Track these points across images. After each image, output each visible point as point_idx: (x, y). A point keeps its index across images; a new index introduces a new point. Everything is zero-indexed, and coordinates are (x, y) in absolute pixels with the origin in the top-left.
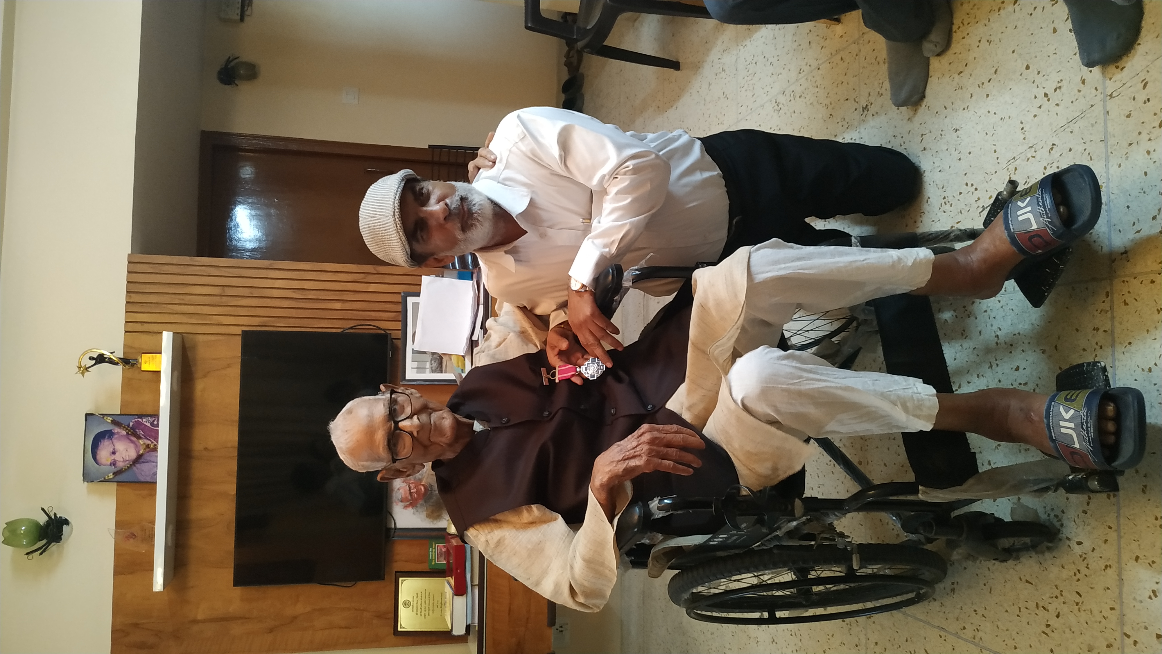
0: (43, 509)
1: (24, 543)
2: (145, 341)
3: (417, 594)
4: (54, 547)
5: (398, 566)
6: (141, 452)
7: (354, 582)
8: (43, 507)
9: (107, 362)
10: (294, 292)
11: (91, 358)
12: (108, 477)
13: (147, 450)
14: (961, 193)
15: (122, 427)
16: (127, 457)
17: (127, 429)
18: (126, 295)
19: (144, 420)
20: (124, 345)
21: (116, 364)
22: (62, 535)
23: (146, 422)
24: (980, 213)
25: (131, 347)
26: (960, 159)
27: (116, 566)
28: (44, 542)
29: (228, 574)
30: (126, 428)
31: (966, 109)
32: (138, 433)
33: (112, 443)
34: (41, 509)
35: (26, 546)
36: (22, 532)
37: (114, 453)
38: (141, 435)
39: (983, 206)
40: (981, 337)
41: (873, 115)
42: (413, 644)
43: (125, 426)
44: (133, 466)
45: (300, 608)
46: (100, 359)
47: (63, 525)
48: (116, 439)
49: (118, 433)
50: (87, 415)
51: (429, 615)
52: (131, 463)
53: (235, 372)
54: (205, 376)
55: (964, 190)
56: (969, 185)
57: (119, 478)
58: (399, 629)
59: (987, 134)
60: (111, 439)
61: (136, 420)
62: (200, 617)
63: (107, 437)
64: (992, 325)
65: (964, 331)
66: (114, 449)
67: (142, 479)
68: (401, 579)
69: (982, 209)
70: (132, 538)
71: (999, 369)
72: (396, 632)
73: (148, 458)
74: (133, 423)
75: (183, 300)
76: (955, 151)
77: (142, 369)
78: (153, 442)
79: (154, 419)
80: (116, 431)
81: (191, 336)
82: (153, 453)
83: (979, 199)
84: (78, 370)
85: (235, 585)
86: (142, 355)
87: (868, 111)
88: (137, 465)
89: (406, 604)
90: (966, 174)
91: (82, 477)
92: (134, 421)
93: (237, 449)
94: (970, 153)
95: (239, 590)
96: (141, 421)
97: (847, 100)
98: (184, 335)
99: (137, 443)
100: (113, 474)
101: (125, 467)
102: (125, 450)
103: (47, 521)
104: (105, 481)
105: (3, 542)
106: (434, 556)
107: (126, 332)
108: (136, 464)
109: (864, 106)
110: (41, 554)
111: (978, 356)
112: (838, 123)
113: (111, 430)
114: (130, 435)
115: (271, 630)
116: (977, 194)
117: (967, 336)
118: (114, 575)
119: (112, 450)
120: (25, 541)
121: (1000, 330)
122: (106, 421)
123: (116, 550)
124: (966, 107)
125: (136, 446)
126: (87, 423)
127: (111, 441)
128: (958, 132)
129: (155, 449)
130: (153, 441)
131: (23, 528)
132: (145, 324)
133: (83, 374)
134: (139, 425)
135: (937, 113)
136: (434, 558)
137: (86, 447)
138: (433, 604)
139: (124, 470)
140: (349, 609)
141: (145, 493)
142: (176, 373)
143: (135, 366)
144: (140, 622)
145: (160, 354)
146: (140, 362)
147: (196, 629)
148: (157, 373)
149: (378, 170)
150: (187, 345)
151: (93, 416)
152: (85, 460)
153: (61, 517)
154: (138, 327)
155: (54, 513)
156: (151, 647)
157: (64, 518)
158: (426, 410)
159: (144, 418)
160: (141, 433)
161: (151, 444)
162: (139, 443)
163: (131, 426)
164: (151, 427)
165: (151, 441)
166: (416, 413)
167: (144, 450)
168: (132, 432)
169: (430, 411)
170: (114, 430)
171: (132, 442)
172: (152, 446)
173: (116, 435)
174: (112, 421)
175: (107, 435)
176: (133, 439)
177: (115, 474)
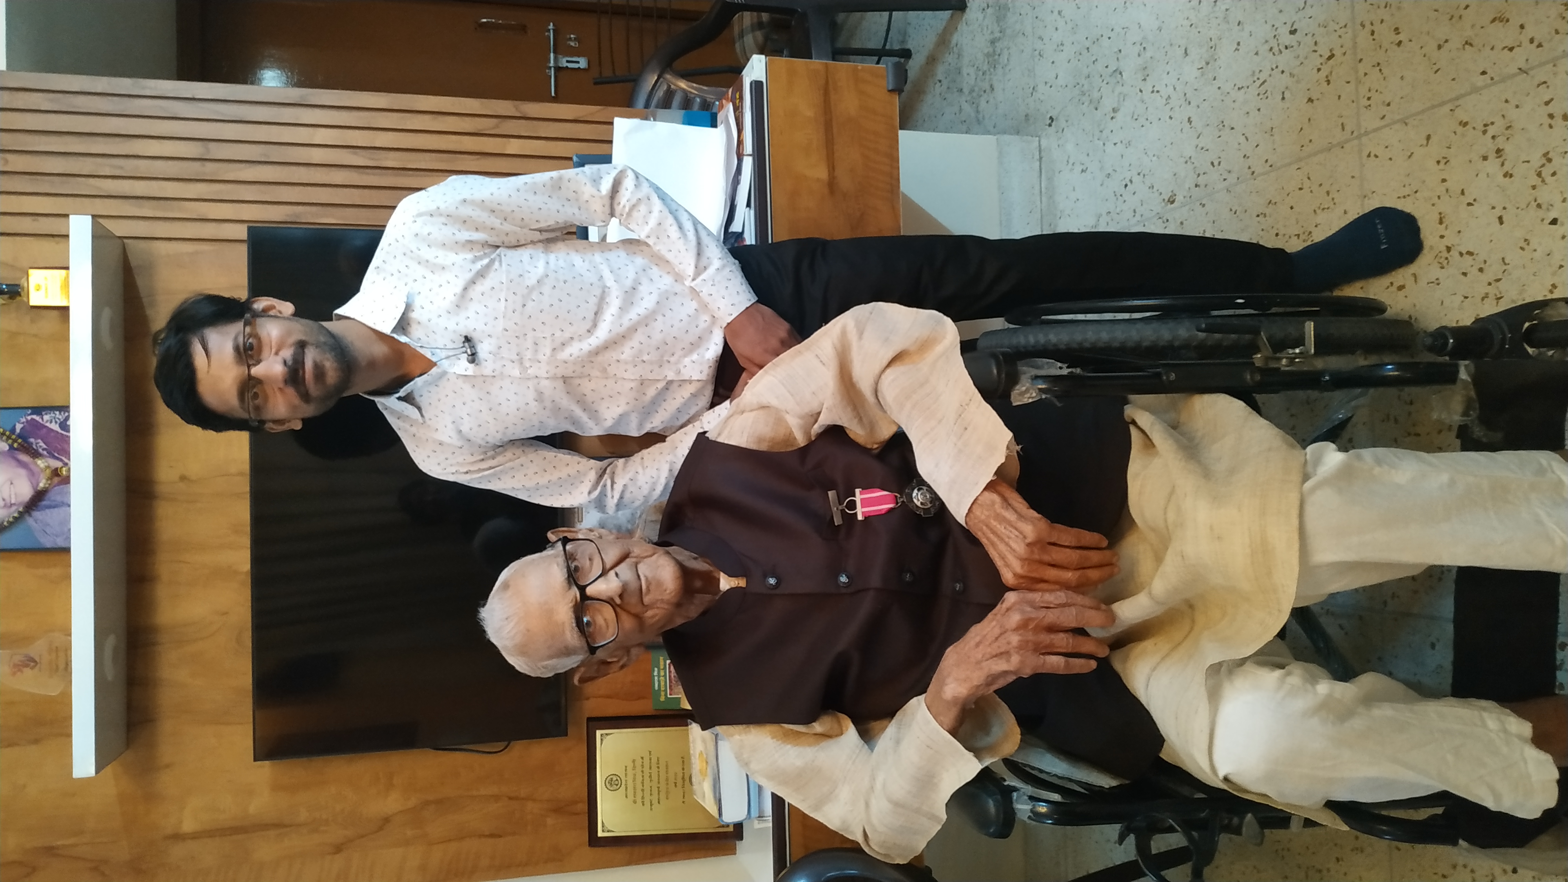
2: (42, 253)
3: (634, 761)
5: (592, 708)
6: (41, 485)
7: (506, 743)
10: (355, 154)
13: (56, 480)
19: (46, 417)
23: (51, 422)
25: (14, 268)
29: (242, 736)
30: (9, 435)
32: (34, 447)
38: (40, 450)
42: (629, 863)
43: (5, 431)
44: (25, 516)
45: (393, 802)
51: (660, 803)
52: (21, 509)
58: (600, 834)
61: (29, 418)
62: (188, 826)
67: (47, 543)
70: (27, 666)
72: (594, 841)
73: (59, 498)
74: (22, 426)
75: (121, 168)
77: (32, 303)
78: (62, 464)
79: (64, 415)
81: (142, 244)
82: (65, 487)
85: (258, 758)
86: (32, 272)
88: (33, 513)
89: (613, 783)
92: (23, 420)
93: (249, 478)
95: (265, 767)
96: (40, 421)
99: (32, 466)
101: (10, 517)
102: (8, 483)
106: (662, 683)
108: (34, 510)
114: (17, 449)
115: (338, 849)
125: (32, 474)
129: (67, 479)
130: (66, 460)
132: (41, 219)
134: (35, 428)
136: (663, 689)
138: (667, 780)
139: (5, 523)
140: (497, 798)
141: (55, 572)
142: (107, 313)
143: (18, 298)
144: (59, 843)
145: (67, 268)
146: (26, 289)
147: (178, 851)
148: (64, 311)
149: (500, 22)
150: (133, 262)
154: (26, 225)
158: (628, 560)
159: (46, 414)
160: (40, 446)
161: (62, 467)
162: (38, 466)
163: (18, 431)
164: (57, 432)
165: (61, 460)
166: (612, 568)
167: (47, 480)
168: (19, 444)
169: (634, 560)
171: (22, 464)
172: (64, 472)
176: (24, 458)
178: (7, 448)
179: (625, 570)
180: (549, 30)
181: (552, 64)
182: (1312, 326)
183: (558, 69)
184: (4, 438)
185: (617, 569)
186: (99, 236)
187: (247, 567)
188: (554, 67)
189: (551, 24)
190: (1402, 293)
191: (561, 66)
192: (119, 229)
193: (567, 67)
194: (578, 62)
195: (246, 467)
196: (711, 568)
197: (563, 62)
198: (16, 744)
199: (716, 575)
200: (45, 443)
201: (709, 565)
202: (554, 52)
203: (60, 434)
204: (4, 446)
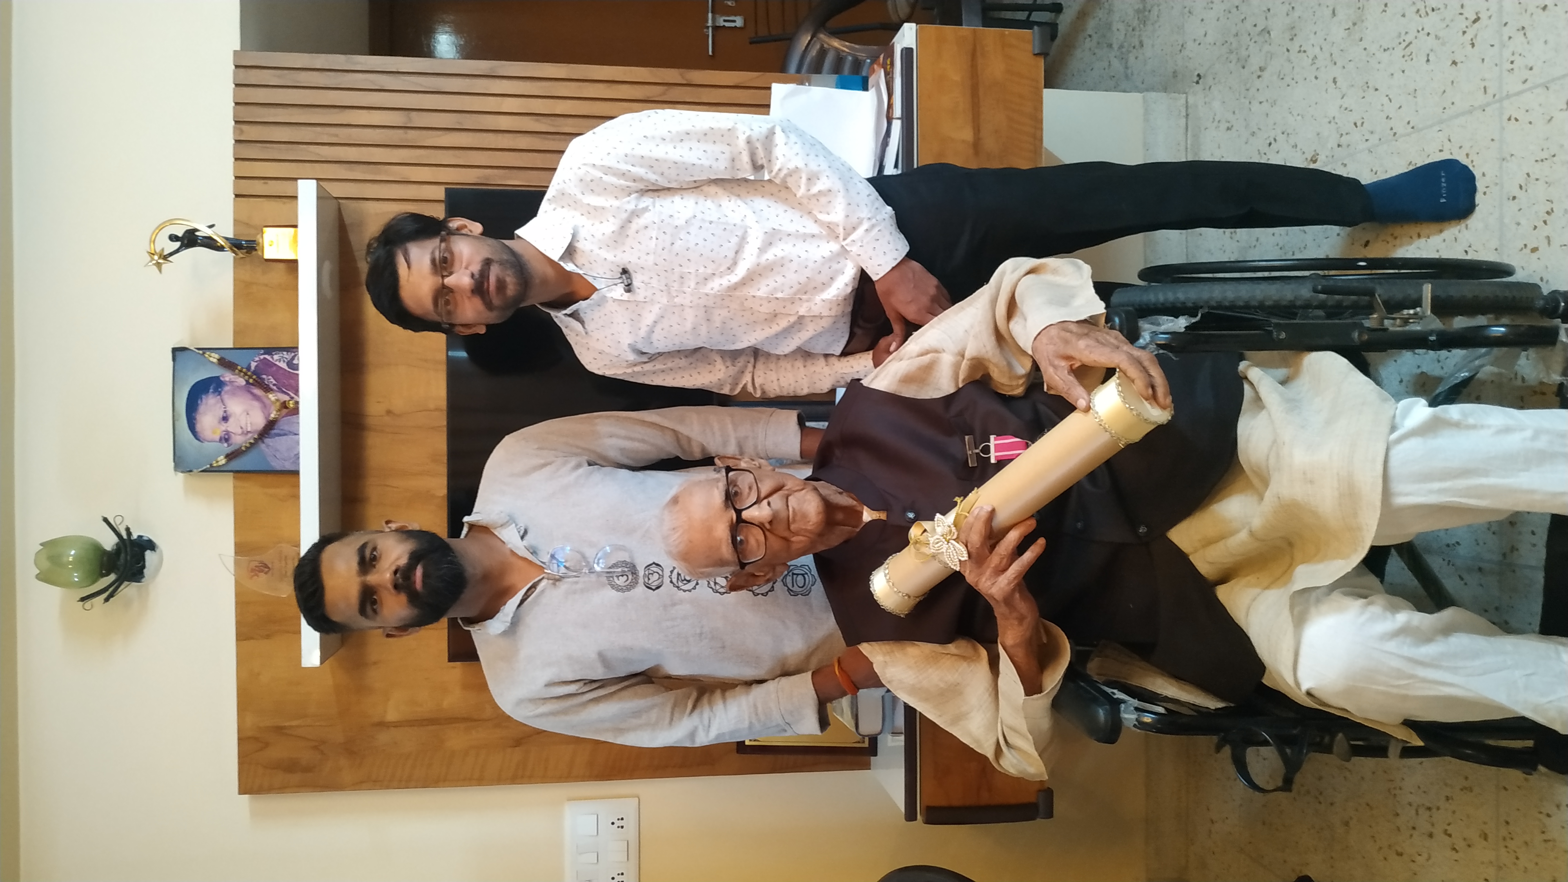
0: (106, 520)
1: (76, 579)
4: (129, 590)
6: (272, 416)
8: (105, 516)
9: (202, 245)
10: (537, 120)
11: (173, 238)
12: (217, 462)
13: (285, 411)
15: (237, 371)
16: (249, 425)
17: (246, 374)
18: (235, 128)
19: (276, 357)
20: (235, 220)
21: (220, 249)
22: (144, 567)
23: (280, 361)
25: (248, 219)
27: (239, 624)
28: (112, 579)
30: (245, 372)
32: (266, 383)
33: (222, 401)
34: (101, 519)
35: (79, 586)
36: (71, 559)
37: (225, 419)
38: (271, 386)
43: (242, 368)
44: (260, 442)
46: (190, 240)
47: (145, 550)
48: (226, 392)
49: (231, 382)
50: (175, 351)
52: (256, 436)
57: (236, 464)
60: (220, 393)
61: (262, 357)
62: (392, 716)
63: (211, 390)
66: (225, 412)
67: (277, 465)
70: (262, 571)
73: (286, 428)
74: (256, 364)
75: (337, 136)
77: (266, 256)
78: (292, 398)
79: (293, 354)
80: (227, 379)
81: (354, 204)
82: (293, 418)
84: (149, 259)
85: (452, 659)
86: (265, 230)
88: (267, 440)
91: (173, 464)
92: (257, 359)
93: (444, 413)
95: (458, 668)
96: (271, 360)
98: (340, 201)
99: (265, 400)
100: (227, 457)
101: (247, 443)
102: (245, 413)
103: (117, 544)
104: (212, 470)
105: (38, 577)
107: (235, 195)
108: (266, 437)
110: (107, 600)
113: (218, 378)
114: (252, 384)
115: (518, 743)
118: (237, 640)
119: (221, 414)
120: (77, 576)
122: (210, 361)
123: (238, 595)
125: (265, 407)
126: (176, 365)
127: (219, 397)
129: (295, 411)
130: (293, 395)
131: (73, 552)
132: (269, 182)
133: (159, 265)
134: (267, 366)
137: (176, 408)
139: (243, 448)
141: (283, 491)
142: (327, 265)
143: (254, 253)
144: (287, 724)
145: (295, 226)
146: (261, 245)
147: (383, 737)
148: (292, 265)
150: (347, 221)
151: (187, 352)
152: (177, 432)
153: (140, 537)
154: (258, 188)
155: (125, 527)
156: (308, 769)
157: (145, 538)
158: (780, 492)
159: (276, 354)
160: (272, 382)
161: (289, 401)
162: (269, 399)
163: (253, 368)
164: (285, 370)
165: (288, 395)
166: (765, 498)
167: (277, 412)
168: (254, 380)
169: (786, 492)
170: (224, 377)
171: (256, 398)
172: (291, 405)
173: (227, 385)
174: (218, 360)
175: (212, 387)
176: (258, 392)
177: (230, 457)
178: (244, 383)
179: (777, 501)
181: (710, 23)
182: (1430, 288)
183: (716, 28)
184: (242, 374)
185: (770, 499)
186: (322, 197)
187: (442, 492)
188: (712, 27)
190: (1535, 255)
191: (718, 25)
192: (336, 190)
193: (724, 26)
194: (734, 21)
195: (443, 403)
196: (855, 503)
197: (721, 22)
198: (252, 638)
199: (859, 509)
200: (275, 380)
201: (853, 499)
202: (712, 12)
203: (289, 372)
204: (241, 381)
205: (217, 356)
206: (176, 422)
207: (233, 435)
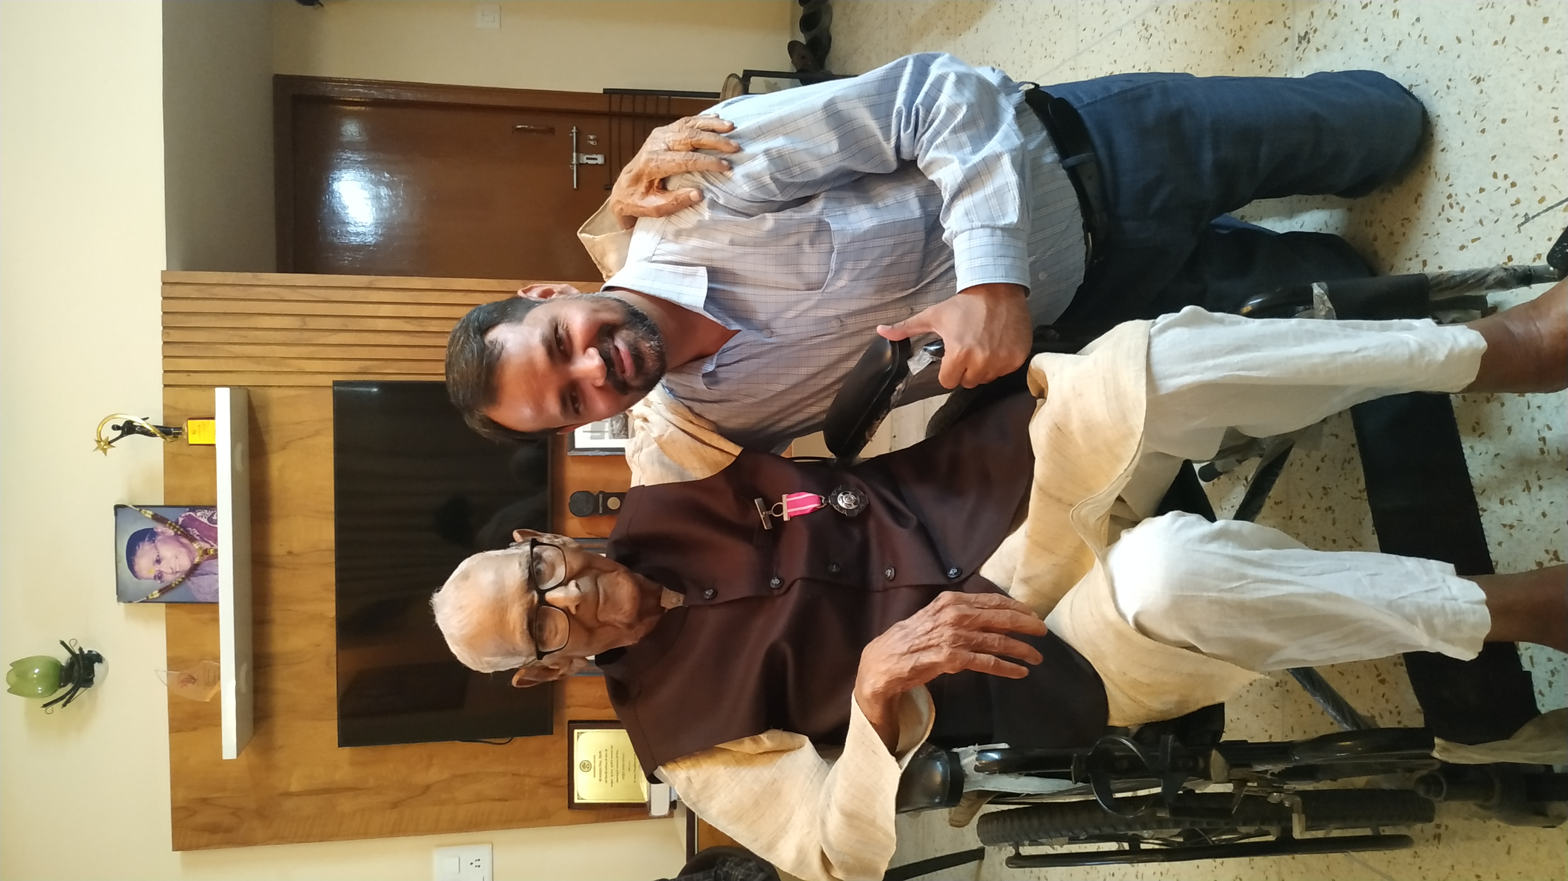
0: (63, 643)
1: (39, 691)
2: (192, 399)
3: (600, 752)
4: (83, 694)
5: (572, 713)
6: (197, 560)
7: (510, 738)
8: (62, 640)
9: (138, 433)
11: (116, 428)
12: (152, 595)
13: (206, 556)
14: (1482, 190)
15: (167, 525)
16: (178, 567)
17: (174, 527)
18: (162, 331)
19: (199, 514)
20: (164, 406)
21: (153, 435)
22: (94, 676)
23: (202, 517)
24: (1519, 226)
25: (175, 409)
26: (1483, 131)
27: (172, 720)
28: (70, 686)
29: (330, 729)
30: (174, 525)
31: (1500, 43)
32: (191, 533)
33: (156, 547)
34: (59, 642)
35: (41, 696)
36: (35, 675)
37: (158, 561)
38: (195, 536)
39: (1526, 214)
40: (1512, 438)
41: (1318, 50)
42: (597, 821)
43: (172, 522)
44: (187, 580)
45: (434, 775)
46: (129, 428)
47: (94, 663)
48: (159, 540)
49: (163, 533)
50: (117, 508)
51: (617, 781)
52: (183, 576)
53: (327, 441)
54: (283, 448)
55: (1489, 183)
56: (1500, 175)
57: (169, 596)
58: (576, 801)
59: (1540, 88)
60: (154, 542)
61: (187, 514)
62: (294, 788)
63: (147, 539)
64: (1533, 420)
65: (1477, 423)
66: (158, 556)
67: (200, 598)
68: (576, 731)
69: (1523, 219)
70: (190, 682)
71: (1544, 494)
72: (571, 805)
73: (208, 569)
74: (182, 519)
75: (246, 337)
76: (1475, 116)
77: (190, 440)
78: (212, 546)
79: (212, 512)
80: (159, 530)
81: (261, 390)
82: (213, 562)
83: (1518, 202)
84: (96, 445)
85: (341, 745)
86: (189, 421)
87: (1309, 42)
88: (192, 579)
89: (585, 766)
90: (1494, 157)
91: (116, 597)
92: (183, 515)
93: (334, 553)
94: (1504, 121)
95: (347, 750)
96: (195, 516)
97: (1271, 22)
98: (249, 388)
99: (191, 547)
100: (160, 591)
101: (176, 581)
102: (174, 557)
103: (71, 658)
104: (148, 601)
105: (9, 691)
107: (165, 386)
108: (191, 576)
109: (1302, 34)
110: (64, 705)
111: (1503, 468)
112: (1253, 61)
113: (152, 529)
114: (180, 535)
115: (395, 805)
116: (1514, 194)
117: (1483, 433)
118: (170, 733)
119: (155, 558)
120: (40, 689)
121: (1550, 429)
122: (145, 516)
123: (170, 699)
124: (1500, 39)
125: (190, 552)
126: (117, 519)
127: (153, 544)
128: (1481, 83)
129: (215, 556)
130: (212, 544)
131: (37, 671)
132: (192, 374)
133: (105, 451)
134: (191, 520)
135: (1441, 48)
137: (118, 553)
138: (624, 766)
139: (173, 585)
140: (504, 774)
141: (207, 616)
142: (239, 447)
143: (180, 438)
144: (210, 796)
145: (213, 420)
146: (186, 432)
147: (289, 804)
148: (211, 448)
149: (532, 128)
151: (126, 508)
152: (119, 571)
153: (90, 652)
154: (183, 379)
155: (78, 648)
156: (228, 830)
157: (94, 653)
159: (199, 512)
160: (195, 534)
161: (210, 548)
162: (194, 547)
163: (180, 522)
164: (206, 524)
165: (209, 543)
167: (200, 556)
169: (596, 572)
170: (157, 529)
171: (183, 545)
172: (212, 552)
173: (160, 535)
174: (152, 516)
175: (147, 536)
176: (185, 541)
177: (162, 591)
178: (173, 534)
180: (572, 133)
181: (574, 162)
183: (579, 165)
184: (172, 527)
186: (235, 401)
187: (333, 614)
188: (577, 165)
189: (575, 128)
191: (581, 163)
193: (587, 163)
194: (596, 159)
195: (332, 545)
197: (584, 159)
198: (182, 731)
200: (198, 531)
202: (576, 152)
203: (209, 526)
204: (171, 532)
205: (151, 513)
206: (118, 564)
207: (164, 574)
